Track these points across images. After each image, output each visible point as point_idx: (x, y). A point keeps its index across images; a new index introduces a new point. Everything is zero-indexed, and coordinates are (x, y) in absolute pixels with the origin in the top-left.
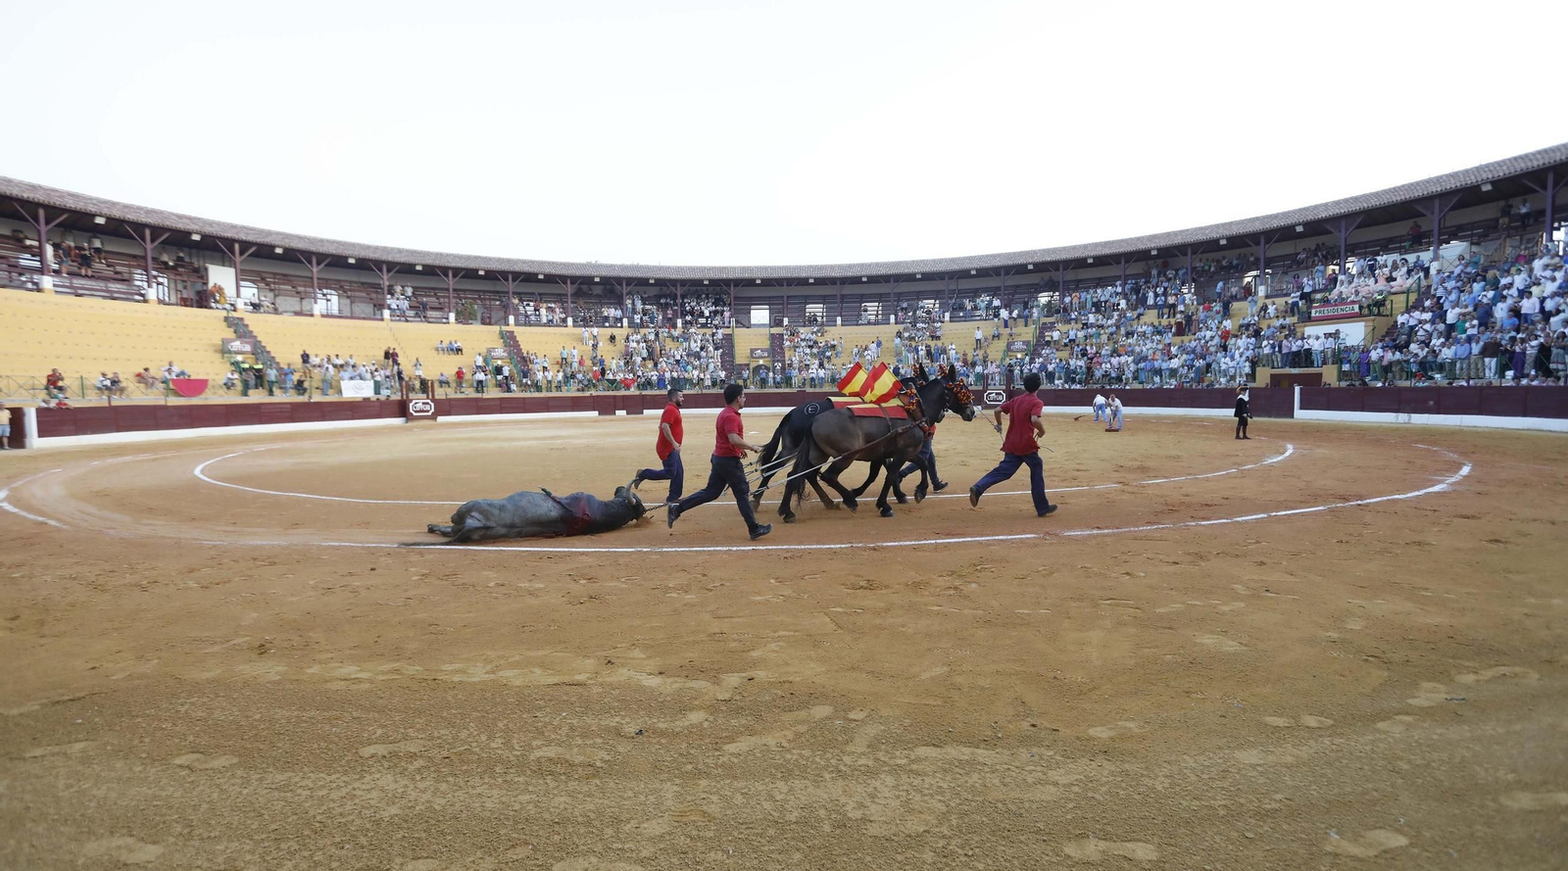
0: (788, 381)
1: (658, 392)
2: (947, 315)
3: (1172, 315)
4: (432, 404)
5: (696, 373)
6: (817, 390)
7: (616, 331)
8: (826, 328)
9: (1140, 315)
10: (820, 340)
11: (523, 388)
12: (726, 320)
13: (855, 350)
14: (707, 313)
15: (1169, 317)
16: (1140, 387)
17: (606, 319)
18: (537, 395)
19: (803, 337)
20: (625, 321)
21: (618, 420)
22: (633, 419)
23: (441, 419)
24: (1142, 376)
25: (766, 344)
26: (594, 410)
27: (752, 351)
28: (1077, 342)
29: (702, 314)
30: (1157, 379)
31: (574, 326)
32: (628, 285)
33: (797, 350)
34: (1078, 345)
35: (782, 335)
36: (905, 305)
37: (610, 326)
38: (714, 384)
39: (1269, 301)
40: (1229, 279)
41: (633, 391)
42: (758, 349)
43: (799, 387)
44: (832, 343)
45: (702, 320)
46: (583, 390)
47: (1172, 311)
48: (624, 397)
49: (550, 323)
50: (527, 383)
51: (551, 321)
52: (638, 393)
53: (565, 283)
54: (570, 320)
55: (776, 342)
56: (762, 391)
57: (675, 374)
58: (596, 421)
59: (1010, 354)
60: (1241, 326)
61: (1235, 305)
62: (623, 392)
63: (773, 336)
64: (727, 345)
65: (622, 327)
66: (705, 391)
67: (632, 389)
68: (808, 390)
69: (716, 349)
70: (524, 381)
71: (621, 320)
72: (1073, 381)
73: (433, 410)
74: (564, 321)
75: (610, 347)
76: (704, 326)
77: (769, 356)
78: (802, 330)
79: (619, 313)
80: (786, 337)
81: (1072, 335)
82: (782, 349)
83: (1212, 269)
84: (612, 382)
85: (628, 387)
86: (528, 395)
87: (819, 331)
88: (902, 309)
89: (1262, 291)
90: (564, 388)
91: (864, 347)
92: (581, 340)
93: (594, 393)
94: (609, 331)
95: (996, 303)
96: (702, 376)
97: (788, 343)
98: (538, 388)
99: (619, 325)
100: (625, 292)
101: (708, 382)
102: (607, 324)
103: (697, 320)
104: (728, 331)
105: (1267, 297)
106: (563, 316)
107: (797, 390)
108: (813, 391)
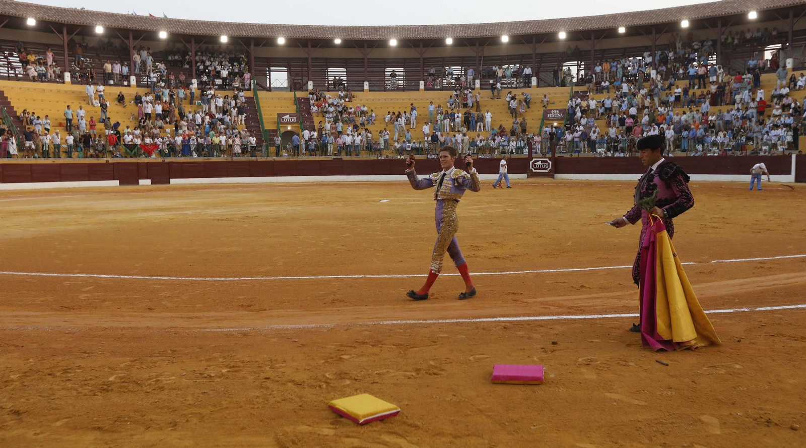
0: (322, 148)
1: (183, 160)
2: (478, 82)
3: (702, 86)
5: (223, 138)
6: (354, 158)
7: (124, 91)
8: (354, 93)
9: (671, 85)
10: (349, 105)
11: (26, 153)
12: (247, 82)
13: (388, 117)
14: (224, 73)
15: (699, 88)
16: (684, 154)
17: (111, 76)
18: (42, 161)
19: (330, 101)
20: (133, 79)
21: (143, 191)
22: (159, 190)
24: (685, 144)
25: (293, 109)
26: (114, 179)
27: (280, 115)
28: (614, 112)
29: (218, 75)
30: (700, 147)
31: (73, 83)
32: (135, 38)
33: (327, 115)
34: (614, 114)
35: (308, 99)
36: (432, 71)
37: (115, 85)
38: (244, 150)
39: (797, 73)
40: (754, 52)
41: (154, 158)
42: (286, 114)
43: (335, 155)
44: (363, 109)
45: (219, 81)
46: (97, 156)
47: (702, 82)
48: (148, 164)
49: (42, 78)
50: (30, 147)
51: (45, 75)
52: (160, 160)
53: (61, 32)
54: (67, 76)
55: (303, 106)
56: (295, 159)
57: (200, 141)
58: (117, 191)
59: (546, 122)
60: (773, 97)
61: (764, 77)
62: (143, 160)
63: (298, 101)
64: (251, 109)
65: (129, 85)
66: (235, 159)
67: (154, 156)
68: (345, 158)
69: (240, 112)
70: (28, 144)
71: (127, 78)
72: (616, 149)
74: (61, 77)
75: (119, 108)
76: (221, 87)
77: (297, 122)
78: (328, 95)
79: (125, 70)
80: (312, 102)
81: (608, 104)
82: (310, 113)
83: (736, 41)
84: (131, 147)
85: (149, 154)
86: (31, 161)
87: (346, 96)
88: (430, 75)
89: (789, 63)
90: (75, 154)
91: (397, 113)
92: (87, 99)
93: (111, 160)
94: (117, 90)
95: (528, 71)
96: (230, 142)
97: (316, 108)
98: (45, 154)
99: (126, 83)
100: (132, 46)
101: (237, 149)
102: (112, 82)
103: (213, 81)
104: (250, 94)
105: (794, 69)
106: (58, 70)
107: (334, 158)
108: (350, 159)
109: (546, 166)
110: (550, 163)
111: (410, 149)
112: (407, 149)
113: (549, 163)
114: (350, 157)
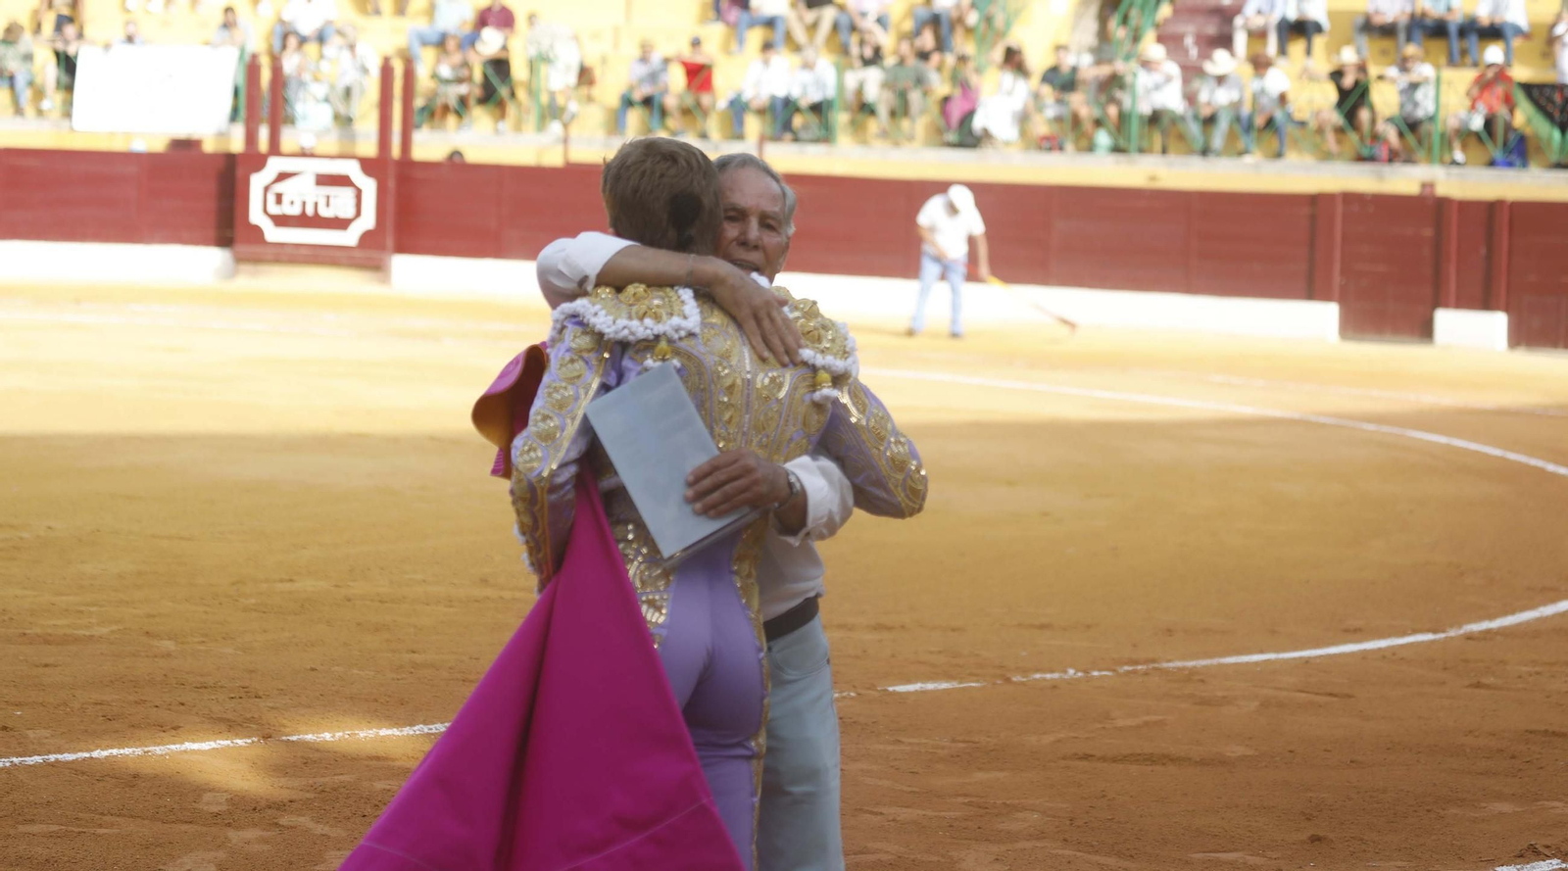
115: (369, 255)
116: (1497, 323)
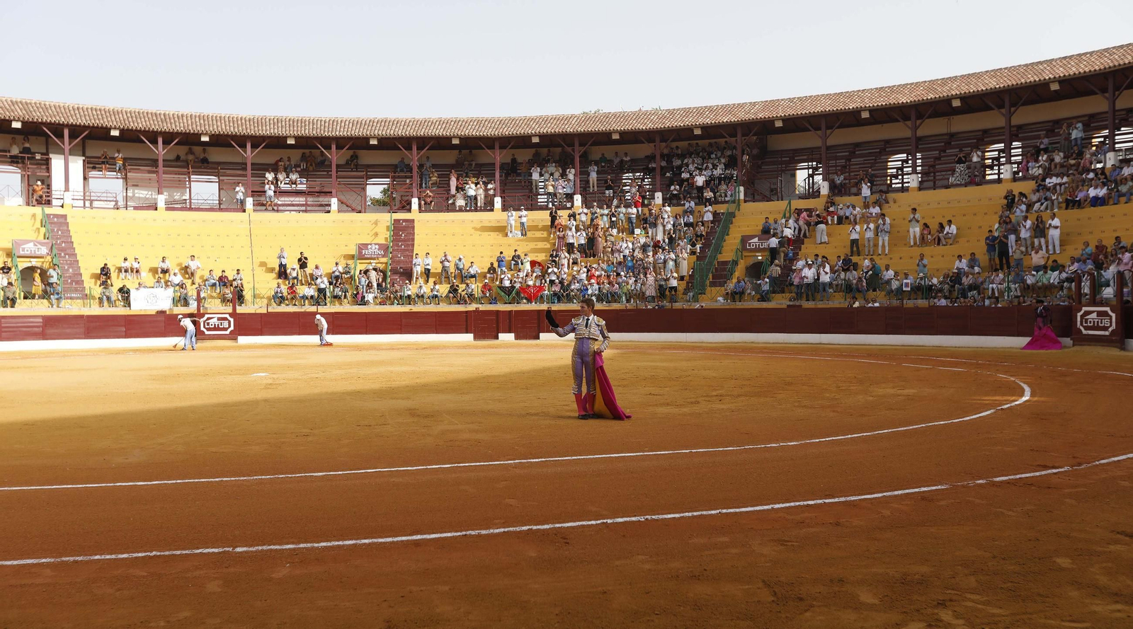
4: (232, 320)
14: (700, 181)
23: (243, 340)
27: (745, 239)
41: (537, 304)
42: (753, 237)
49: (469, 207)
58: (465, 346)
65: (570, 207)
71: (573, 197)
73: (232, 328)
74: (491, 202)
99: (567, 205)
107: (788, 306)
108: (813, 307)
109: (1106, 322)
110: (1113, 315)
111: (909, 289)
112: (904, 289)
113: (1111, 317)
114: (813, 303)
115: (233, 336)
116: (512, 335)
